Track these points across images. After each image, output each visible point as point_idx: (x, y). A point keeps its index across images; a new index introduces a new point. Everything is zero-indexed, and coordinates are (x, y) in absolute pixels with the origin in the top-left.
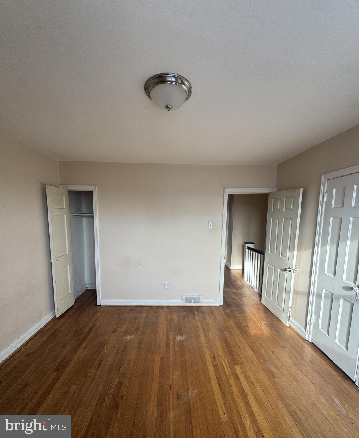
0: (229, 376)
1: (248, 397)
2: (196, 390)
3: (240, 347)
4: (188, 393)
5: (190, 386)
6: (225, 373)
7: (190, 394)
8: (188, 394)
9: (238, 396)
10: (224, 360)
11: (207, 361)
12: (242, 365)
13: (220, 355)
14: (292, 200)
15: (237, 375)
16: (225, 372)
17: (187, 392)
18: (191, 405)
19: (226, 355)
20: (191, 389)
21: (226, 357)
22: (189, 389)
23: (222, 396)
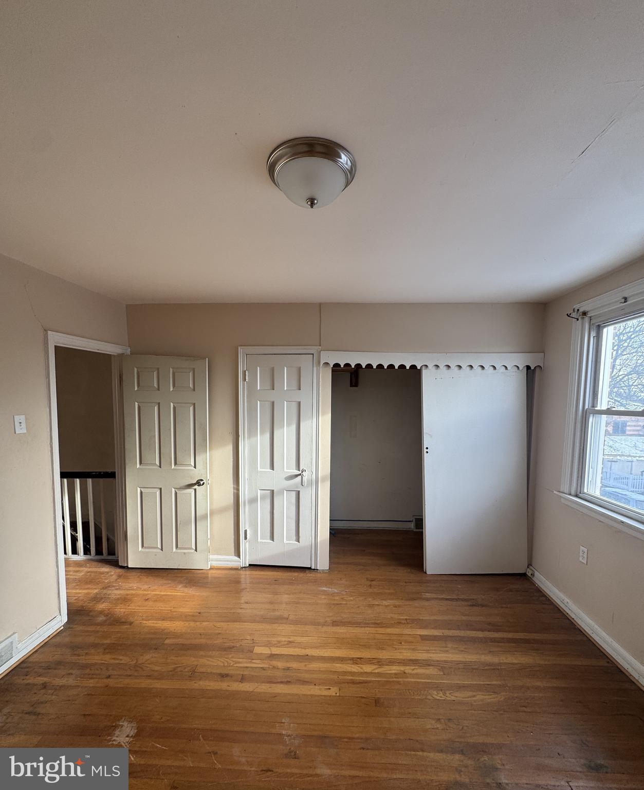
0: (271, 666)
1: (309, 654)
2: (283, 721)
3: (220, 633)
4: (287, 736)
5: (274, 731)
6: (263, 669)
7: (290, 732)
8: (289, 736)
9: (306, 665)
10: (236, 663)
11: (229, 689)
12: (257, 643)
13: (222, 665)
14: (190, 373)
15: (271, 654)
16: (261, 668)
17: (285, 737)
18: (309, 733)
19: (226, 656)
20: (279, 729)
21: (232, 657)
22: (279, 733)
23: (303, 684)
